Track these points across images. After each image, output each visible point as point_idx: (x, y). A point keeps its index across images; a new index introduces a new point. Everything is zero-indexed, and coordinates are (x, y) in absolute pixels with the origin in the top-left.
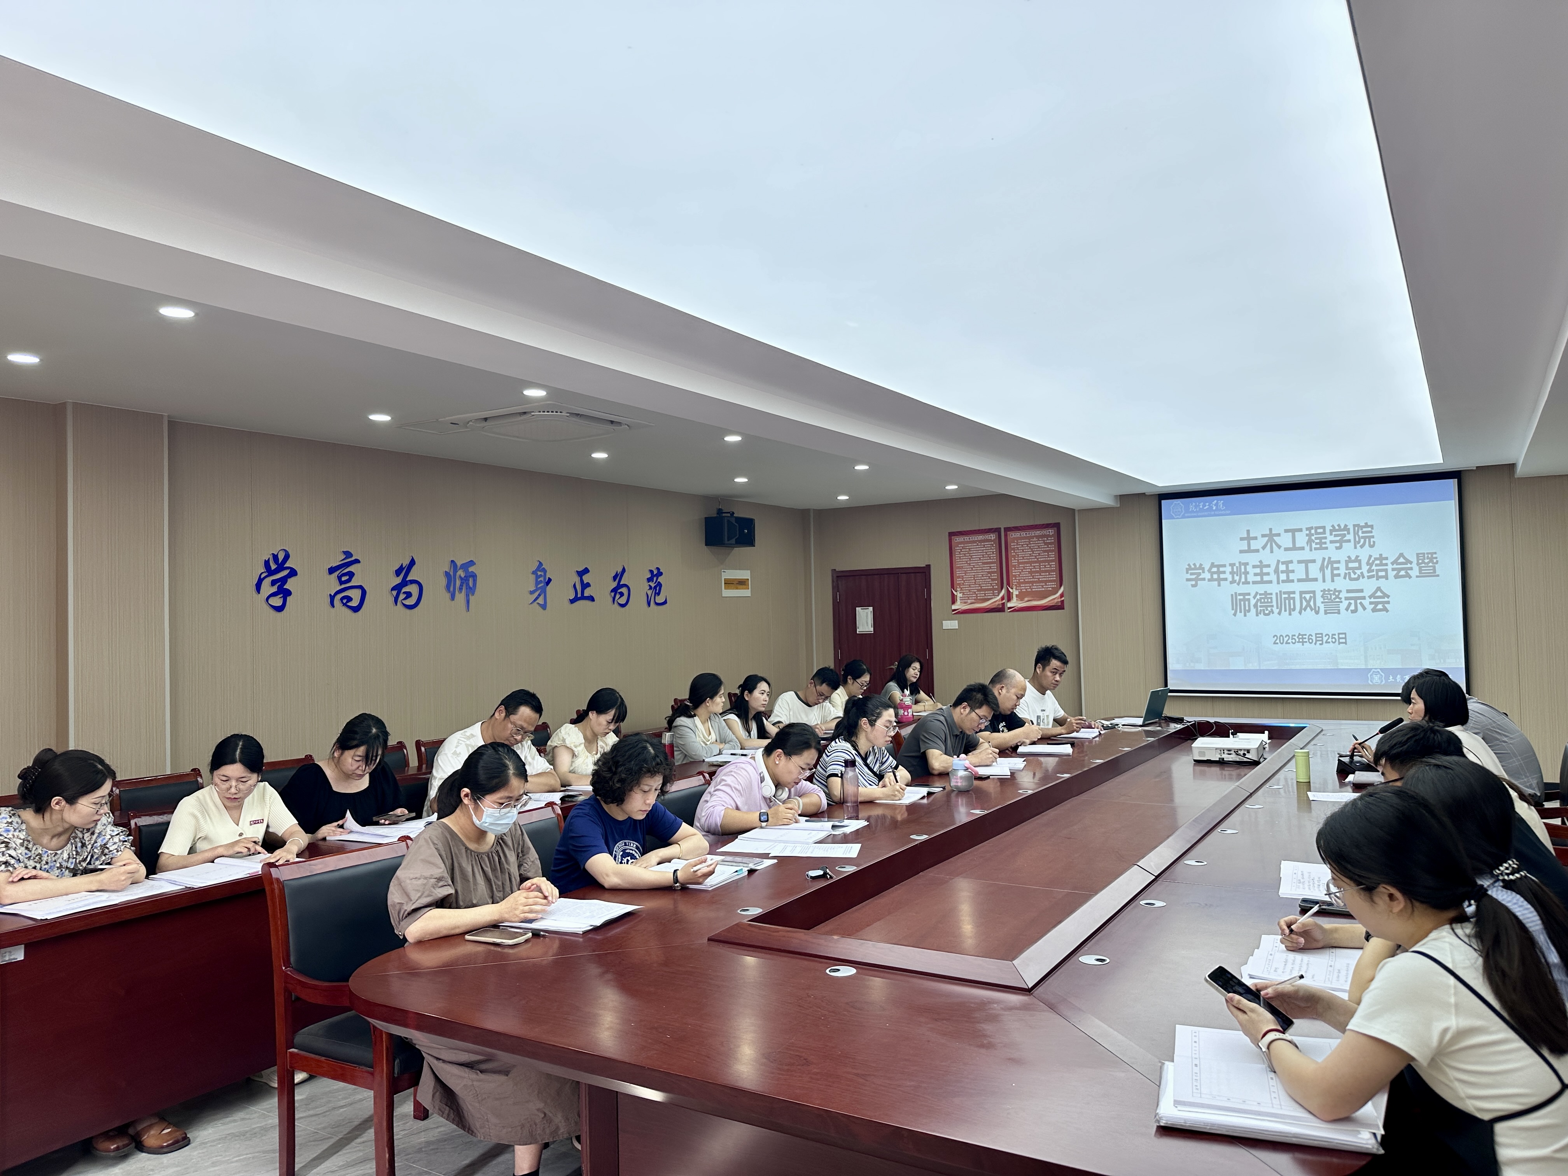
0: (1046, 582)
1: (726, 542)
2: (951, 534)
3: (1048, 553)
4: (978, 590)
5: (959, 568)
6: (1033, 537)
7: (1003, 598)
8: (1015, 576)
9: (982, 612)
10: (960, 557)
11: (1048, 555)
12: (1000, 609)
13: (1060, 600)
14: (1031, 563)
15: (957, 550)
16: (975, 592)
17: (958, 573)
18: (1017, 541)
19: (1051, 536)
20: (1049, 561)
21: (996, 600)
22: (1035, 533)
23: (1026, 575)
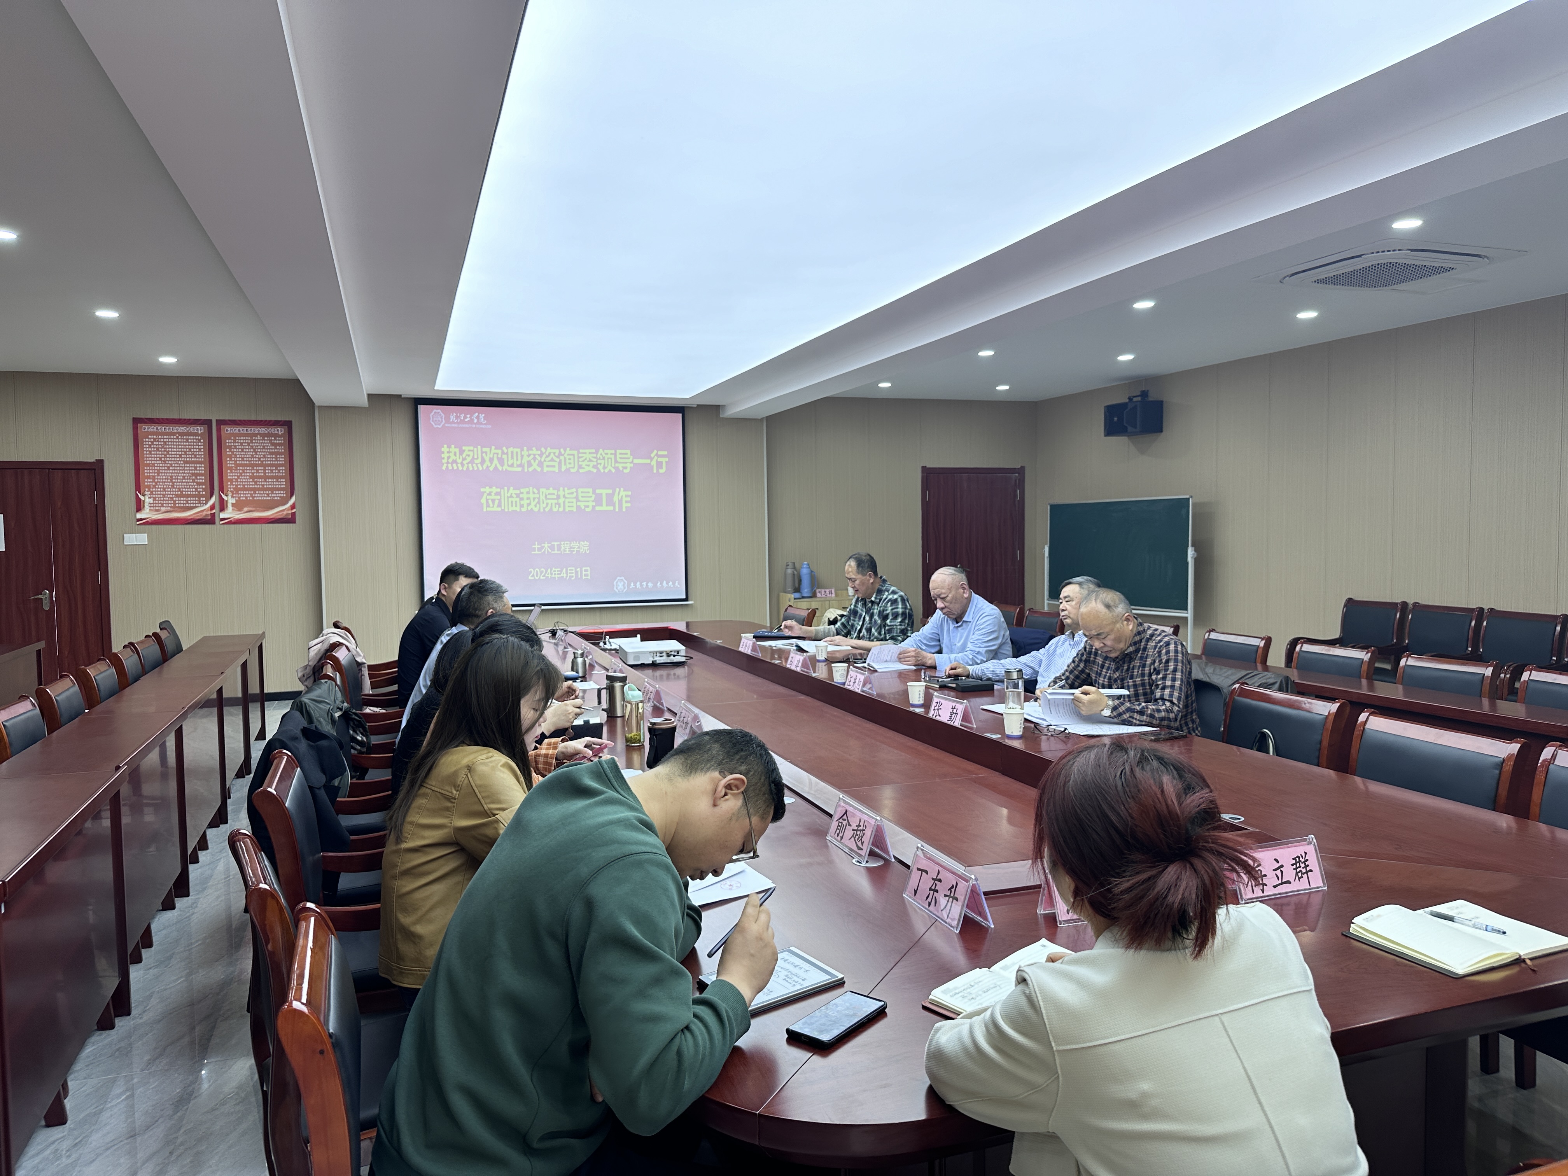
0: (272, 490)
2: (137, 421)
3: (276, 456)
4: (177, 496)
5: (148, 465)
6: (256, 435)
7: (212, 507)
8: (231, 481)
9: (181, 524)
10: (150, 452)
11: (276, 458)
12: (210, 521)
13: (290, 512)
14: (253, 466)
15: (145, 442)
16: (173, 498)
17: (146, 471)
18: (235, 437)
19: (280, 436)
20: (277, 466)
21: (202, 509)
22: (259, 431)
23: (245, 480)
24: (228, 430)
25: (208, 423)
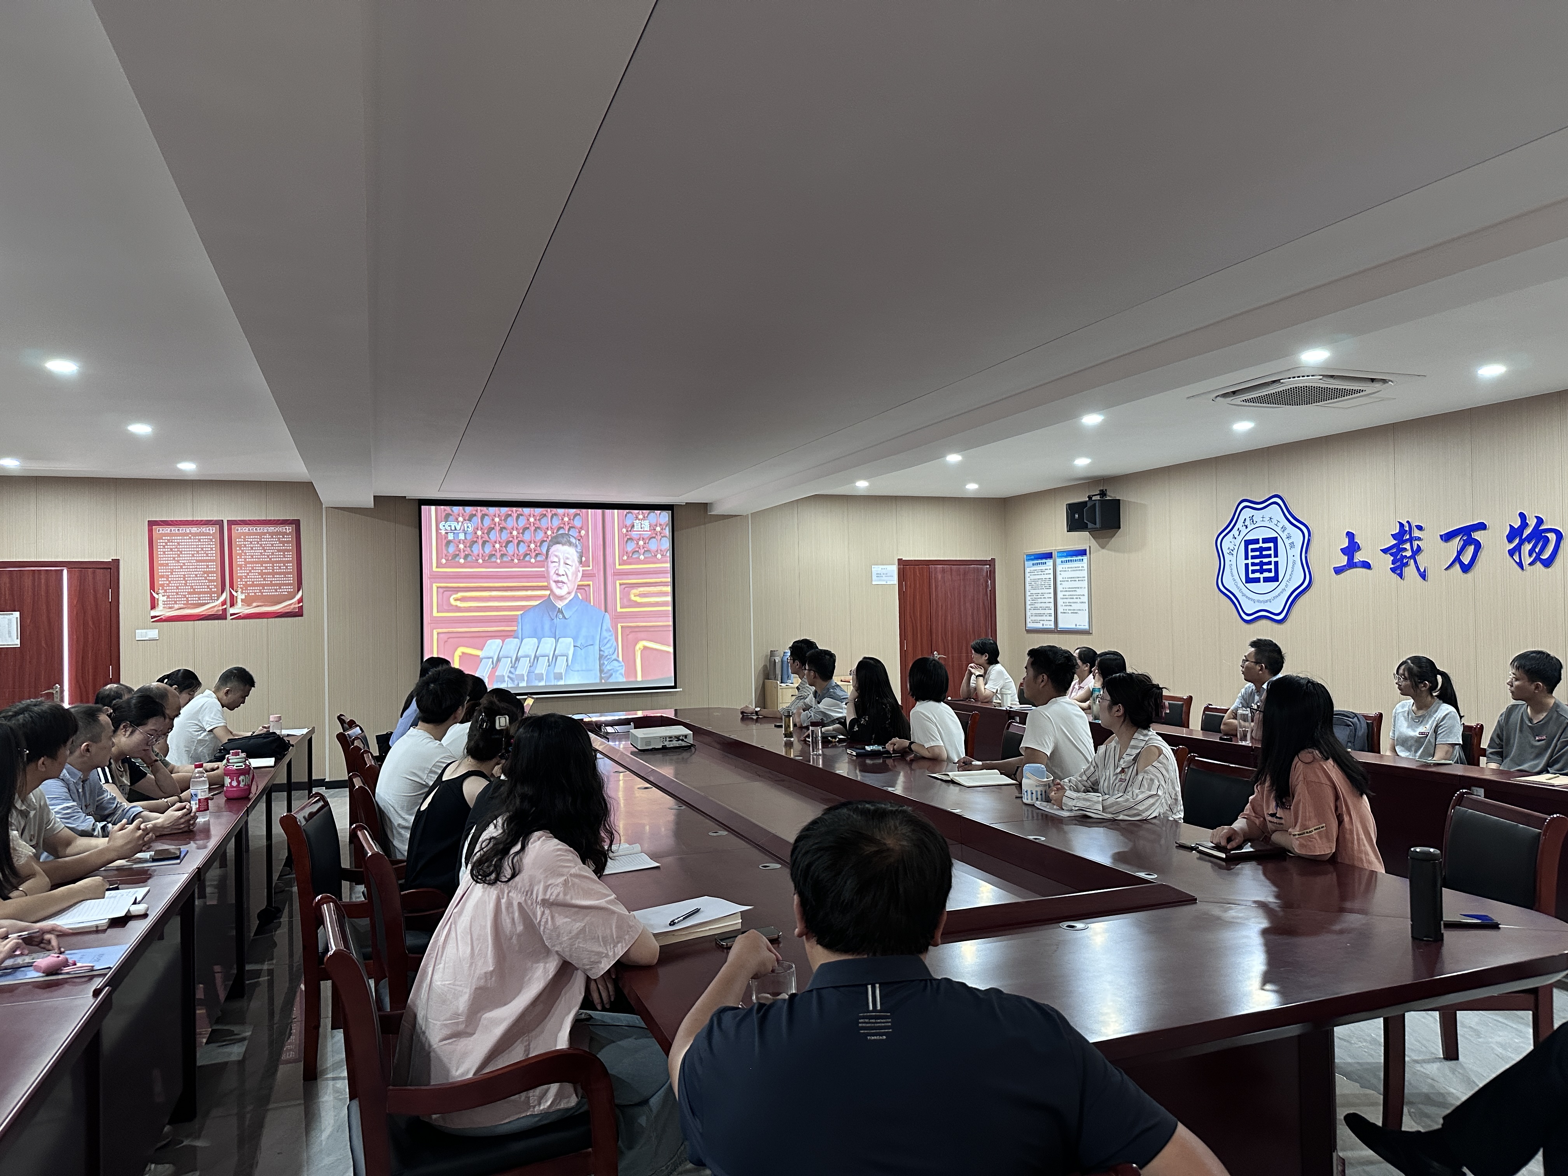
0: (280, 585)
2: (151, 524)
3: (284, 553)
4: (189, 593)
5: (162, 565)
6: (265, 534)
7: (224, 603)
8: (241, 578)
9: (193, 620)
10: (164, 551)
11: (284, 555)
13: (297, 606)
14: (262, 563)
15: (159, 544)
16: (185, 595)
17: (160, 571)
18: (245, 537)
19: (288, 535)
20: (284, 562)
21: (214, 606)
22: (268, 530)
23: (255, 577)
24: (239, 530)
25: (220, 523)
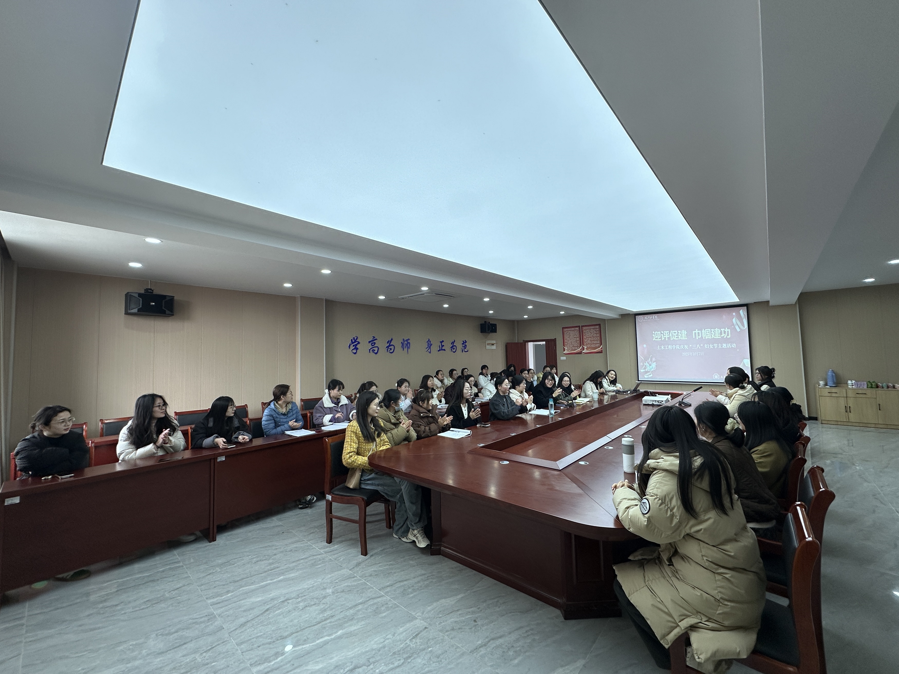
0: (596, 344)
1: (487, 331)
2: (563, 328)
3: (597, 334)
4: (573, 347)
5: (566, 339)
6: (591, 329)
7: (581, 349)
8: (585, 342)
9: (574, 354)
10: (566, 335)
12: (580, 353)
13: (600, 350)
14: (591, 337)
16: (571, 347)
17: (566, 341)
18: (586, 330)
19: (597, 329)
20: (597, 337)
21: (579, 350)
22: (592, 327)
23: (589, 342)
24: (584, 328)
25: (579, 326)
